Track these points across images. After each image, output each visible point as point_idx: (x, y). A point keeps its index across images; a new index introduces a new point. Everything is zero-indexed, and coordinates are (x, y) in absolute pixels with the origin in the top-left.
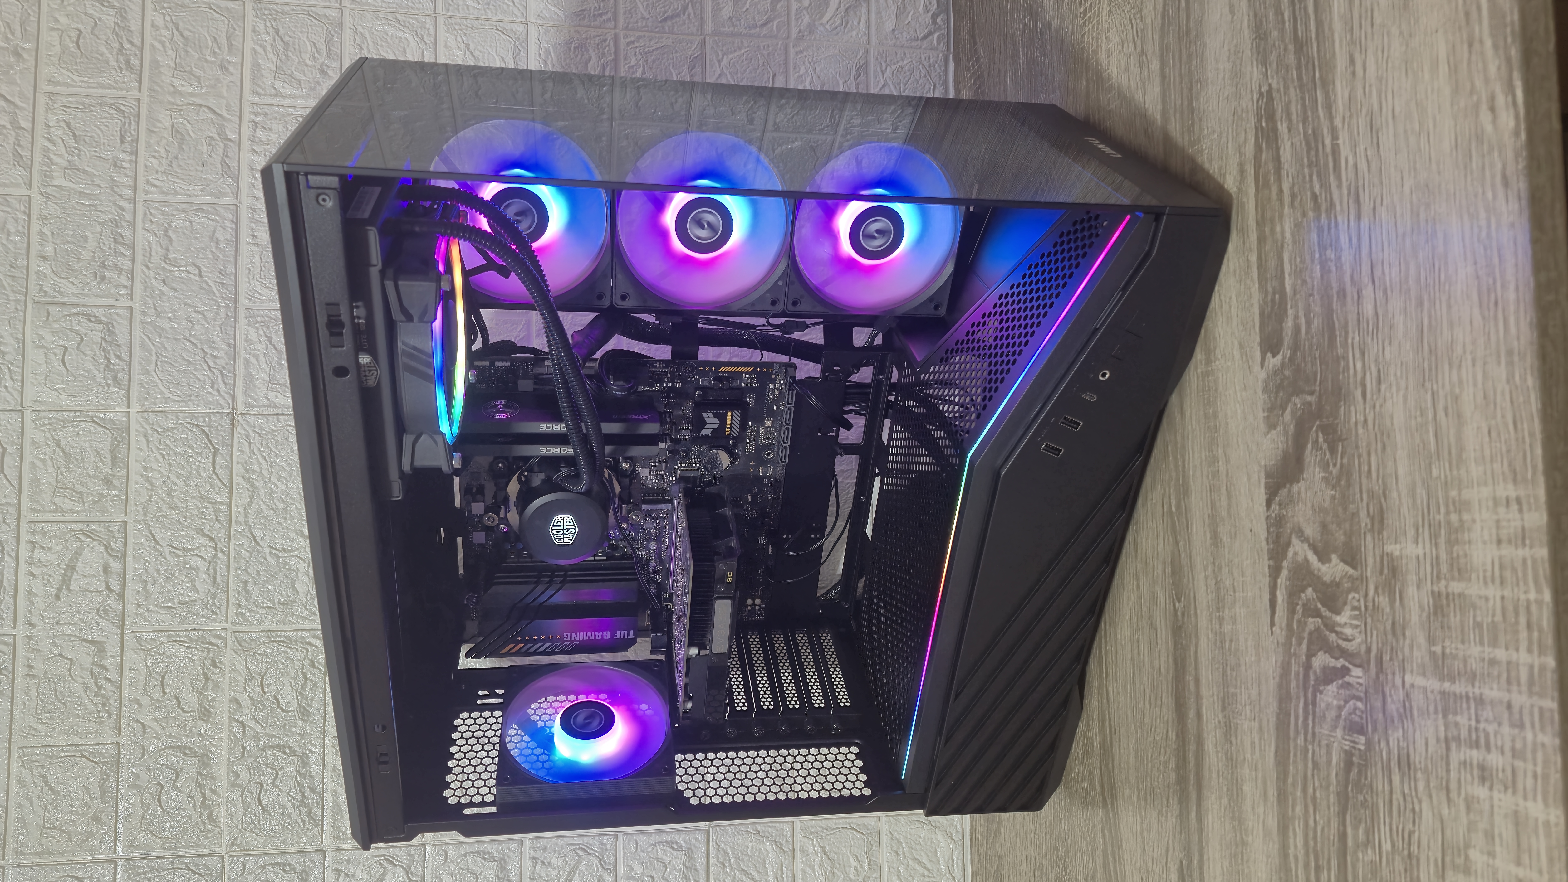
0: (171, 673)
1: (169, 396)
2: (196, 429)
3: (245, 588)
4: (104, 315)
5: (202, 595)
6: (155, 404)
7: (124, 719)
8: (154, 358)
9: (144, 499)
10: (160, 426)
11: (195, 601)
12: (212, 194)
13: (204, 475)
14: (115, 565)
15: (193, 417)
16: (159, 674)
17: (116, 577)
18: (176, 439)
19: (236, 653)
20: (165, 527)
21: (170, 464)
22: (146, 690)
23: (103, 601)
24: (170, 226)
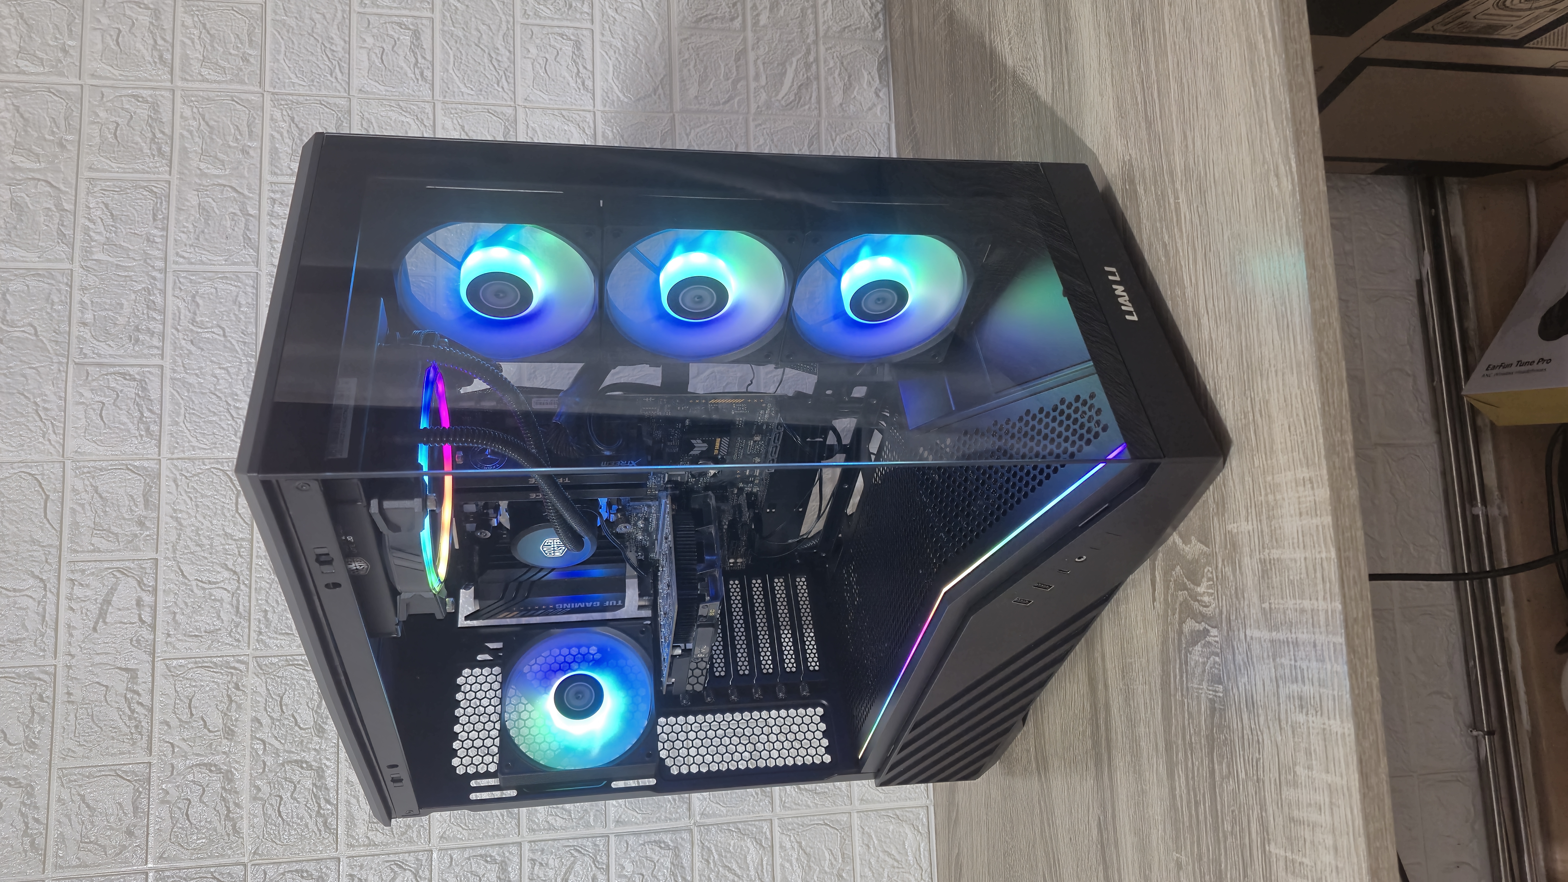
0: (197, 695)
1: (197, 444)
2: (220, 474)
3: (265, 617)
4: (138, 374)
5: (226, 624)
6: (183, 452)
7: (155, 741)
8: (182, 411)
9: (173, 539)
10: (188, 472)
11: (220, 629)
12: (234, 264)
13: (228, 515)
14: (148, 599)
15: (218, 463)
16: (187, 697)
17: (148, 609)
18: (203, 483)
19: (257, 676)
20: (193, 563)
21: (197, 506)
22: (175, 713)
23: (137, 632)
24: (197, 292)
